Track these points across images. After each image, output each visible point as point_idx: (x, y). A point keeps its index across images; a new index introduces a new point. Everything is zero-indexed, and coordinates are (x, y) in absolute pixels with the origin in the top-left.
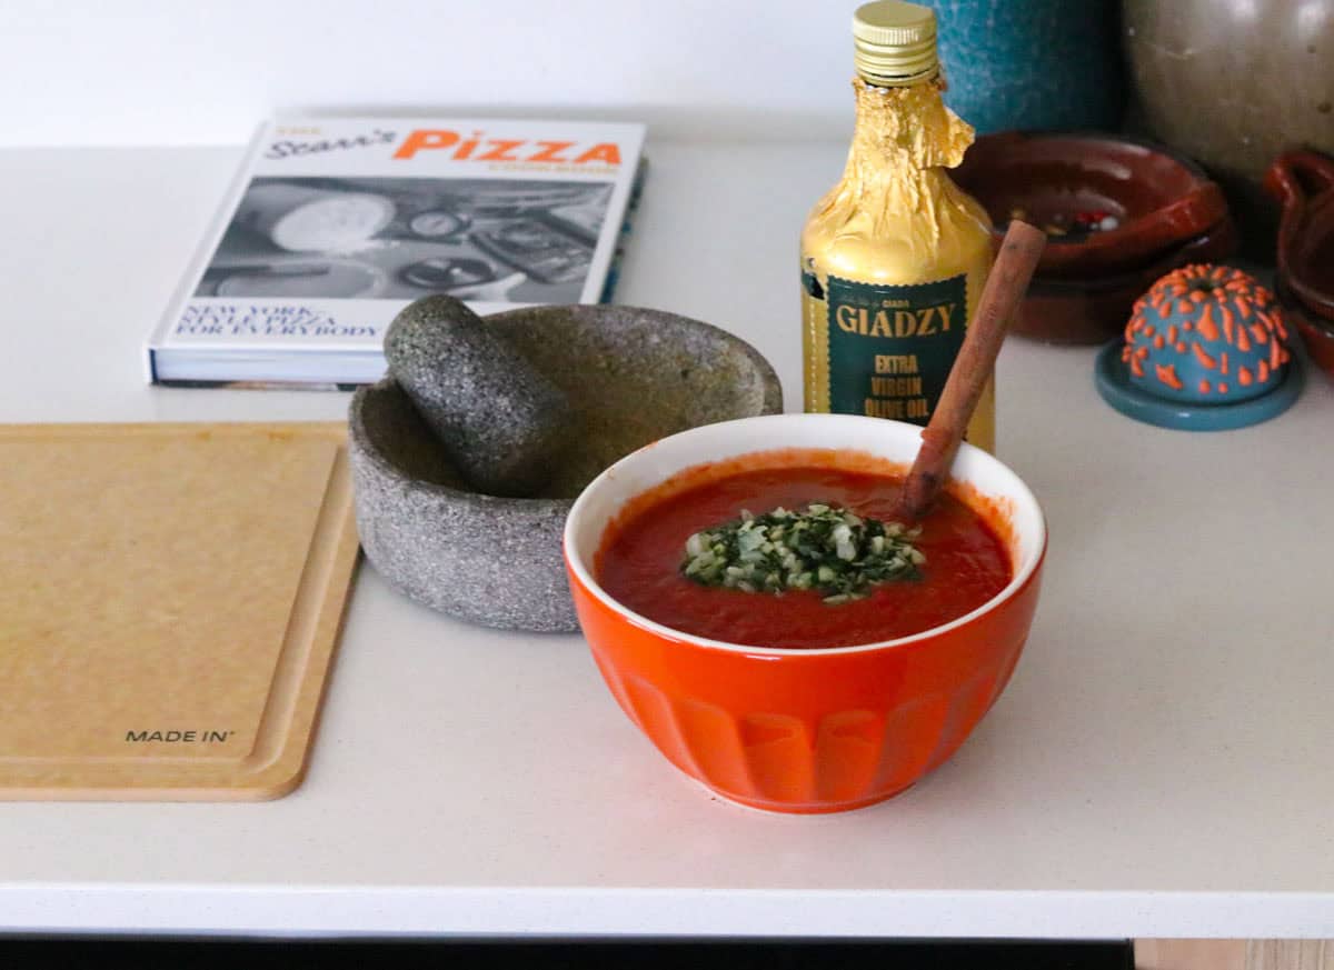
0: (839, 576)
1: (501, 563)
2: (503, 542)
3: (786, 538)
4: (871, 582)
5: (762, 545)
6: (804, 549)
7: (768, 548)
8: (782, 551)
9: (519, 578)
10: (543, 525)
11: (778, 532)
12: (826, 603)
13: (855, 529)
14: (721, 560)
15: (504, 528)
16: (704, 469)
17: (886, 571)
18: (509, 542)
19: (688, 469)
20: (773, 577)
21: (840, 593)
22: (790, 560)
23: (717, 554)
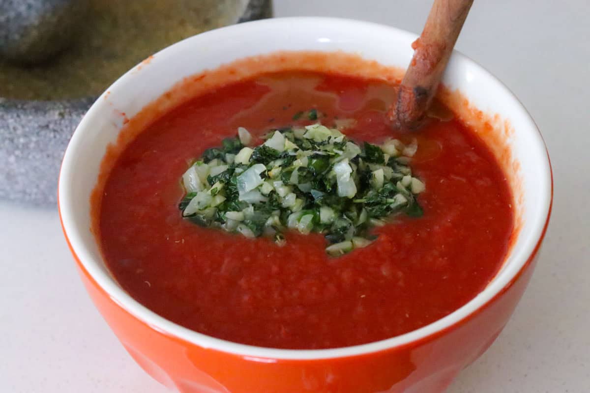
0: (341, 217)
1: (17, 157)
2: (16, 141)
3: (285, 176)
4: (373, 221)
5: (261, 185)
6: (304, 187)
7: (267, 188)
8: (282, 191)
9: (35, 169)
10: (51, 126)
11: (276, 168)
12: (328, 253)
13: (354, 161)
14: (219, 200)
15: (15, 129)
16: (201, 78)
17: (388, 209)
18: (22, 140)
19: (185, 79)
20: (273, 220)
21: (343, 240)
22: (290, 200)
23: (214, 194)
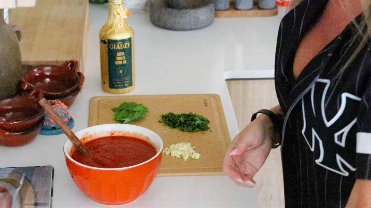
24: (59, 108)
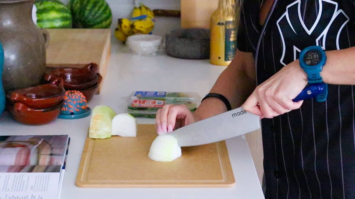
24: (78, 96)
